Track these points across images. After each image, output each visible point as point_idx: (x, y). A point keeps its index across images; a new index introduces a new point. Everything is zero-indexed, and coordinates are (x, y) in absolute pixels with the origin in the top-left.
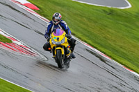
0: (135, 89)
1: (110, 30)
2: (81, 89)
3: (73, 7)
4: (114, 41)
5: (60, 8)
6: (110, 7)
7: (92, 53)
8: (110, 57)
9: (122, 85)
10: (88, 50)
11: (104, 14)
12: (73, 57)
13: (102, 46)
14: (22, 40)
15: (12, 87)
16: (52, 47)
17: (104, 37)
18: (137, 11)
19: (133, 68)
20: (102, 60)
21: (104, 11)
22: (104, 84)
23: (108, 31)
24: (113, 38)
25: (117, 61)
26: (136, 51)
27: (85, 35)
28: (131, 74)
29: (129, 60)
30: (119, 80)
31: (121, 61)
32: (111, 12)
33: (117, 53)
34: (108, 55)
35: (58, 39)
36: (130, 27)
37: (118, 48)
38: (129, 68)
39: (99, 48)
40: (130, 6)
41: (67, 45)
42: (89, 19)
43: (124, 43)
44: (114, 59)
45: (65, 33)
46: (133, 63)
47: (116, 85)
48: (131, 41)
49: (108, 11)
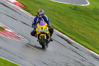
0: (93, 63)
1: (74, 21)
2: (54, 64)
3: (48, 5)
4: (77, 29)
5: (39, 5)
7: (62, 38)
8: (75, 40)
9: (83, 60)
10: (59, 36)
11: (70, 10)
12: (51, 40)
13: (69, 32)
14: (12, 28)
15: (5, 62)
17: (71, 26)
18: (93, 7)
19: (91, 48)
20: (69, 42)
21: (70, 7)
22: (70, 60)
23: (73, 22)
24: (77, 27)
25: (79, 43)
26: (93, 36)
27: (57, 25)
28: (89, 53)
29: (88, 43)
31: (83, 43)
32: (75, 8)
33: (79, 38)
35: (42, 28)
36: (89, 19)
37: (80, 34)
38: (88, 48)
39: (66, 34)
40: (89, 4)
42: (60, 13)
43: (85, 30)
46: (91, 45)
47: (79, 60)
48: (89, 29)
49: (73, 8)
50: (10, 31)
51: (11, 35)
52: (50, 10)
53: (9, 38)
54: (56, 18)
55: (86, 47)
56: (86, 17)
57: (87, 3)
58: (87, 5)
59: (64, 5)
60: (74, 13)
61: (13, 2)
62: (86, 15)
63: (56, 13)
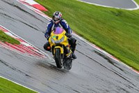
1: (118, 32)
3: (82, 9)
4: (123, 43)
5: (68, 9)
6: (118, 8)
8: (118, 58)
9: (130, 87)
11: (112, 16)
13: (110, 47)
14: (30, 41)
15: (20, 89)
16: (51, 46)
21: (112, 12)
24: (121, 40)
25: (125, 63)
29: (137, 62)
30: (126, 82)
31: (129, 63)
32: (120, 14)
33: (124, 55)
34: (116, 57)
37: (126, 49)
39: (107, 50)
40: (138, 8)
41: (66, 44)
43: (132, 44)
44: (122, 61)
45: (65, 32)
47: (124, 87)
49: (117, 13)
50: (27, 45)
51: (29, 50)
52: (84, 15)
53: (26, 55)
54: (92, 27)
55: (135, 69)
56: (135, 25)
57: (136, 7)
58: (136, 9)
59: (103, 9)
60: (117, 20)
61: (31, 4)
62: (135, 23)
63: (93, 20)
